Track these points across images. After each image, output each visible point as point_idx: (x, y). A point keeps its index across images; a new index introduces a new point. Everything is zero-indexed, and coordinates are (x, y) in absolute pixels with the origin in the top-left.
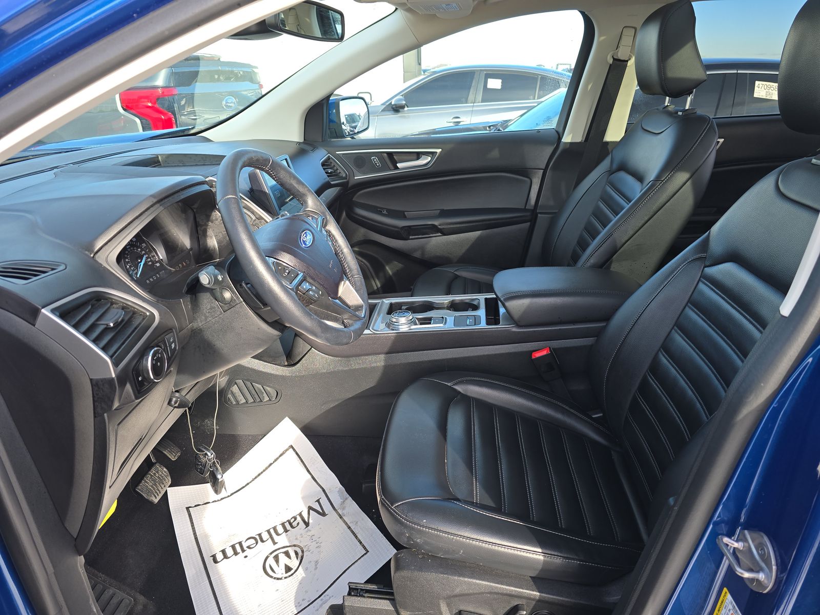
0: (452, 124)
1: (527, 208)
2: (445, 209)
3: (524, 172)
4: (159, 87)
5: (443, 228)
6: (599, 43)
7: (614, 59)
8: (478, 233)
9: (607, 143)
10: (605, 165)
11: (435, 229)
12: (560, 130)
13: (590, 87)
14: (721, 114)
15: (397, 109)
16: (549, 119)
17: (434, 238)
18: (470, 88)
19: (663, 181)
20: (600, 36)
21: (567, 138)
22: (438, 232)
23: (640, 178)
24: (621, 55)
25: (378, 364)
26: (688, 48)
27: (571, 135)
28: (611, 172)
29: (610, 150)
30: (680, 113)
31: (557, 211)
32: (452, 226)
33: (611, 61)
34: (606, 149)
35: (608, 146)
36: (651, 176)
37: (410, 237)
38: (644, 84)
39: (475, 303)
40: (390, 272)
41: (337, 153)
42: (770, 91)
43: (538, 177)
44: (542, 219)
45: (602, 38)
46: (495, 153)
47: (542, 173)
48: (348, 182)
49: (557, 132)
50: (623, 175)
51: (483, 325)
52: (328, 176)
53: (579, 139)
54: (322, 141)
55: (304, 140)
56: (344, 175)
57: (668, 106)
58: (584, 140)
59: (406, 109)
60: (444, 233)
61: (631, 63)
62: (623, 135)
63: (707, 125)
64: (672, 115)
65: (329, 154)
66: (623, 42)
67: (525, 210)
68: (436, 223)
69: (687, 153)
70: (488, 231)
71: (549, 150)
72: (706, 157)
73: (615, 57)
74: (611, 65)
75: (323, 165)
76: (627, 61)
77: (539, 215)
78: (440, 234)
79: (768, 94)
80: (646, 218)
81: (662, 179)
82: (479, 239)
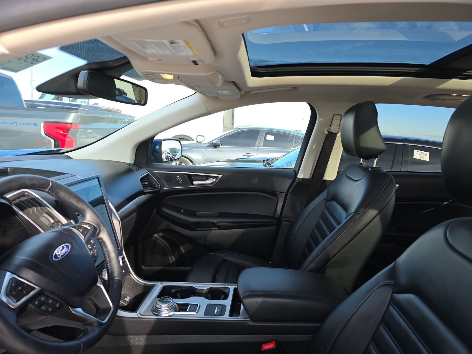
0: (245, 157)
1: (275, 216)
2: (223, 212)
3: (274, 194)
4: (69, 123)
5: (220, 225)
6: (320, 122)
7: (329, 132)
8: (242, 230)
9: (326, 181)
10: (323, 195)
11: (214, 225)
12: (297, 170)
13: (314, 147)
14: (394, 169)
15: (215, 146)
16: (290, 163)
17: (213, 231)
18: (257, 139)
19: (360, 214)
20: (320, 118)
21: (300, 176)
22: (216, 227)
23: (345, 208)
24: (333, 130)
25: (140, 343)
26: (373, 129)
27: (303, 174)
28: (328, 200)
29: (327, 186)
30: (370, 169)
31: (294, 220)
32: (225, 224)
33: (327, 133)
34: (325, 184)
35: (326, 183)
36: (353, 209)
37: (198, 229)
38: (346, 148)
39: (226, 291)
40: (183, 251)
41: (154, 172)
42: (422, 155)
43: (282, 198)
44: (285, 224)
45: (321, 119)
46: (256, 181)
47: (284, 195)
48: (159, 191)
49: (294, 171)
50: (334, 203)
51: (226, 316)
52: (143, 187)
53: (308, 176)
54: (146, 164)
55: (135, 162)
56: (157, 187)
57: (362, 163)
58: (311, 177)
59: (221, 146)
60: (220, 228)
61: (339, 135)
62: (336, 177)
63: (388, 179)
64: (365, 169)
65: (149, 173)
66: (334, 123)
67: (273, 217)
68: (215, 221)
69: (376, 196)
70: (249, 229)
71: (289, 182)
72: (389, 200)
73: (329, 131)
74: (327, 135)
75: (142, 179)
76: (337, 134)
77: (282, 222)
78: (217, 229)
79: (421, 157)
80: (349, 239)
81: (360, 213)
82: (243, 233)
